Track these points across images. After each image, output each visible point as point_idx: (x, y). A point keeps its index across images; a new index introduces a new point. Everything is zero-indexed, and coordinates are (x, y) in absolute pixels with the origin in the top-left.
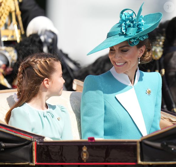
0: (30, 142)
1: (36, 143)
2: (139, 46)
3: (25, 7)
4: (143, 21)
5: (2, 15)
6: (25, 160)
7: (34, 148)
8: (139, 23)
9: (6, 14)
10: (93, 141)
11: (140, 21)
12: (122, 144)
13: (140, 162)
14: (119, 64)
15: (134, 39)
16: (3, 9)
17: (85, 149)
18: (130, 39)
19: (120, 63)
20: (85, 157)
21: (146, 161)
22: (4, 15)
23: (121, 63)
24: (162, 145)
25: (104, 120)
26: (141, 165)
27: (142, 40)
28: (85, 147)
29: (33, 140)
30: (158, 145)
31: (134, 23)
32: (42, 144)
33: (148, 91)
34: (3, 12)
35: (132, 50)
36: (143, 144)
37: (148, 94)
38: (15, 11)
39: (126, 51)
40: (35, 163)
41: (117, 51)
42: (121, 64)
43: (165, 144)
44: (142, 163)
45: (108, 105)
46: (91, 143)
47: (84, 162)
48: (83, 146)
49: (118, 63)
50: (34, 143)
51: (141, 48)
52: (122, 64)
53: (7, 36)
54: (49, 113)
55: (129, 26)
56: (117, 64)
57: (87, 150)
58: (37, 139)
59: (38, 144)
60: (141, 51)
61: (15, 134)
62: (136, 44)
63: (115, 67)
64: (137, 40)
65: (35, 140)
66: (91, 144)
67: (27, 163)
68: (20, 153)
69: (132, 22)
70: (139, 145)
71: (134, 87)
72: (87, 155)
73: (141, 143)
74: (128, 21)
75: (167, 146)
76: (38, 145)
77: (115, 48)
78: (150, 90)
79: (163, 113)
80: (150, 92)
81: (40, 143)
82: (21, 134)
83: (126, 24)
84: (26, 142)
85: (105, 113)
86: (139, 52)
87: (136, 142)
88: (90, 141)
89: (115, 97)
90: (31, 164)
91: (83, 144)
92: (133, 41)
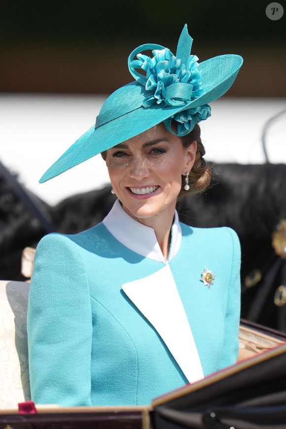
10: (33, 412)
12: (105, 418)
14: (144, 191)
19: (145, 187)
23: (148, 189)
24: (206, 418)
25: (92, 354)
28: (9, 427)
30: (195, 418)
33: (205, 275)
36: (158, 419)
37: (205, 283)
43: (213, 415)
45: (102, 313)
46: (27, 417)
48: (5, 426)
51: (188, 150)
52: (152, 189)
55: (169, 82)
60: (190, 158)
62: (190, 129)
64: (192, 117)
66: (25, 420)
70: (147, 420)
71: (170, 263)
73: (153, 414)
74: (163, 72)
75: (217, 420)
78: (210, 272)
79: (255, 335)
80: (210, 278)
85: (95, 335)
87: (139, 413)
88: (23, 412)
91: (5, 421)
92: (182, 120)
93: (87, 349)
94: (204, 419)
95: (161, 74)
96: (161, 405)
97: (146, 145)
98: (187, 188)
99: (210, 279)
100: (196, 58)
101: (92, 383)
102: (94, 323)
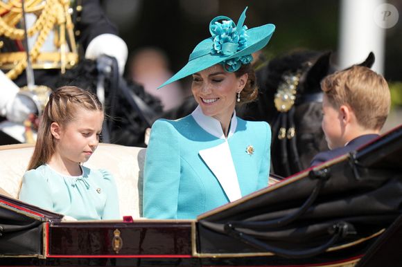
0: (40, 223)
1: (49, 225)
2: (239, 74)
3: (86, 19)
4: (245, 35)
5: (42, 28)
6: (33, 251)
7: (45, 232)
8: (241, 36)
9: (48, 27)
10: (131, 222)
11: (242, 33)
12: (170, 226)
13: (195, 254)
14: (208, 101)
15: (233, 60)
16: (44, 18)
17: (117, 234)
18: (227, 61)
19: (209, 99)
20: (117, 247)
21: (204, 253)
22: (45, 28)
24: (226, 228)
26: (197, 258)
27: (245, 62)
28: (117, 230)
29: (43, 220)
30: (220, 227)
31: (235, 36)
32: (57, 226)
33: (249, 148)
34: (43, 23)
35: (229, 79)
36: (200, 227)
37: (249, 153)
38: (65, 23)
39: (220, 81)
40: (46, 255)
41: (206, 81)
42: (211, 101)
43: (230, 225)
44: (199, 255)
45: (186, 166)
46: (128, 224)
47: (116, 254)
48: (114, 229)
49: (207, 99)
50: (45, 225)
51: (241, 78)
52: (213, 100)
53: (52, 62)
54: (81, 181)
55: (226, 41)
56: (205, 101)
57: (121, 235)
58: (50, 219)
59: (52, 226)
60: (242, 83)
61: (18, 211)
62: (236, 69)
63: (201, 106)
64: (237, 62)
65: (47, 220)
66: (126, 226)
67: (35, 256)
68: (26, 239)
69: (231, 35)
70: (194, 227)
71: (228, 140)
72: (120, 243)
73: (197, 224)
74: (224, 34)
75: (233, 228)
76: (50, 228)
77: (203, 76)
78: (252, 146)
81: (55, 224)
82: (27, 211)
83: (220, 38)
84: (34, 223)
86: (238, 84)
87: (190, 223)
88: (126, 222)
89: (199, 155)
90: (41, 257)
91: (115, 226)
92: (231, 63)
93: (176, 187)
94: (225, 228)
95: (223, 35)
96: (202, 219)
97: (210, 75)
98: (239, 100)
99: (251, 151)
100: (246, 27)
101: (178, 206)
102: (181, 172)
